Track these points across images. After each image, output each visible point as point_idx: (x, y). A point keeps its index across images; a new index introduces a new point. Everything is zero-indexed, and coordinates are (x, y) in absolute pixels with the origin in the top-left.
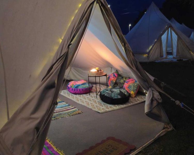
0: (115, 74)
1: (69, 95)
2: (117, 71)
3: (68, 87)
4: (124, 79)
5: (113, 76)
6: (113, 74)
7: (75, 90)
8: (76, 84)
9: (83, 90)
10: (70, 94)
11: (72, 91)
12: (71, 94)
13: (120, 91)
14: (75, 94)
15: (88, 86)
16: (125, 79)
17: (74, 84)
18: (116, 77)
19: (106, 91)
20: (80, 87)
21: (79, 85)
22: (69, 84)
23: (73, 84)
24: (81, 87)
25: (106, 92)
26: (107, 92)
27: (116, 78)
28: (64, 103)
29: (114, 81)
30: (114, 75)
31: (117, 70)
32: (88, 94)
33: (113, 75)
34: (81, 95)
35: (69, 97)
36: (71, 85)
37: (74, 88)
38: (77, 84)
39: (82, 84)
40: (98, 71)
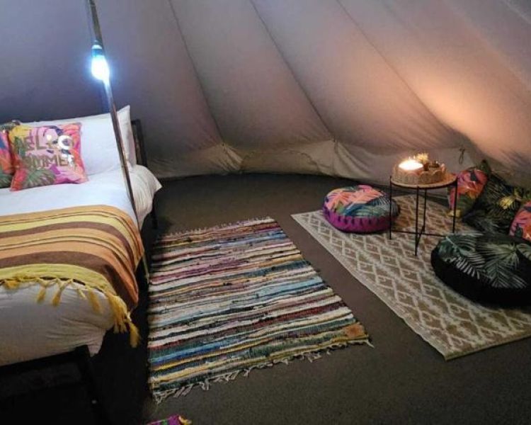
0: (477, 172)
1: (327, 232)
2: (485, 163)
3: (326, 208)
4: (516, 194)
5: (468, 180)
6: (467, 171)
7: (346, 221)
8: (350, 204)
9: (370, 222)
10: (331, 232)
11: (337, 221)
12: (332, 230)
13: (520, 255)
14: (347, 232)
15: (385, 209)
16: (521, 195)
17: (345, 203)
18: (478, 181)
19: (458, 251)
20: (362, 214)
21: (359, 207)
22: (328, 201)
23: (340, 202)
24: (365, 214)
25: (461, 255)
26: (464, 252)
27: (479, 188)
28: (310, 268)
29: (473, 197)
30: (473, 177)
31: (484, 161)
32: (385, 235)
33: (469, 175)
34: (364, 237)
35: (326, 241)
36: (334, 204)
37: (344, 214)
38: (355, 202)
39: (369, 203)
40: (426, 167)
